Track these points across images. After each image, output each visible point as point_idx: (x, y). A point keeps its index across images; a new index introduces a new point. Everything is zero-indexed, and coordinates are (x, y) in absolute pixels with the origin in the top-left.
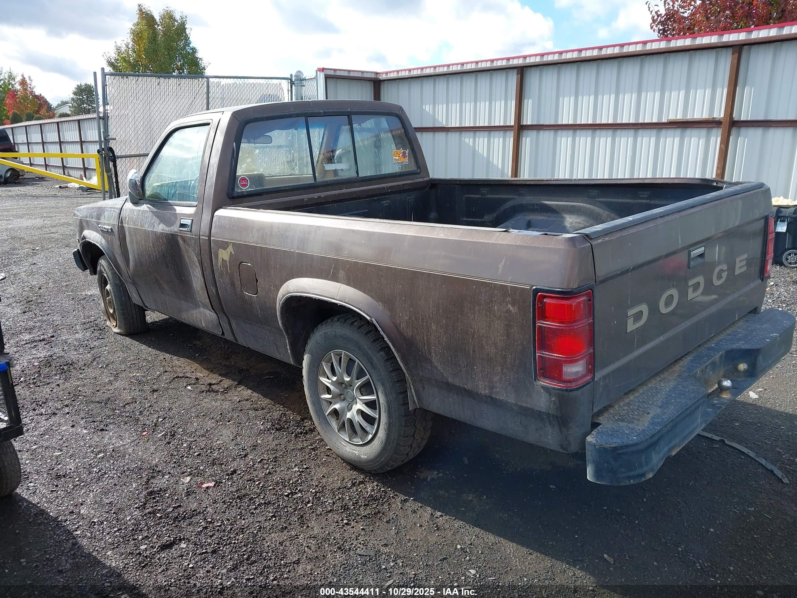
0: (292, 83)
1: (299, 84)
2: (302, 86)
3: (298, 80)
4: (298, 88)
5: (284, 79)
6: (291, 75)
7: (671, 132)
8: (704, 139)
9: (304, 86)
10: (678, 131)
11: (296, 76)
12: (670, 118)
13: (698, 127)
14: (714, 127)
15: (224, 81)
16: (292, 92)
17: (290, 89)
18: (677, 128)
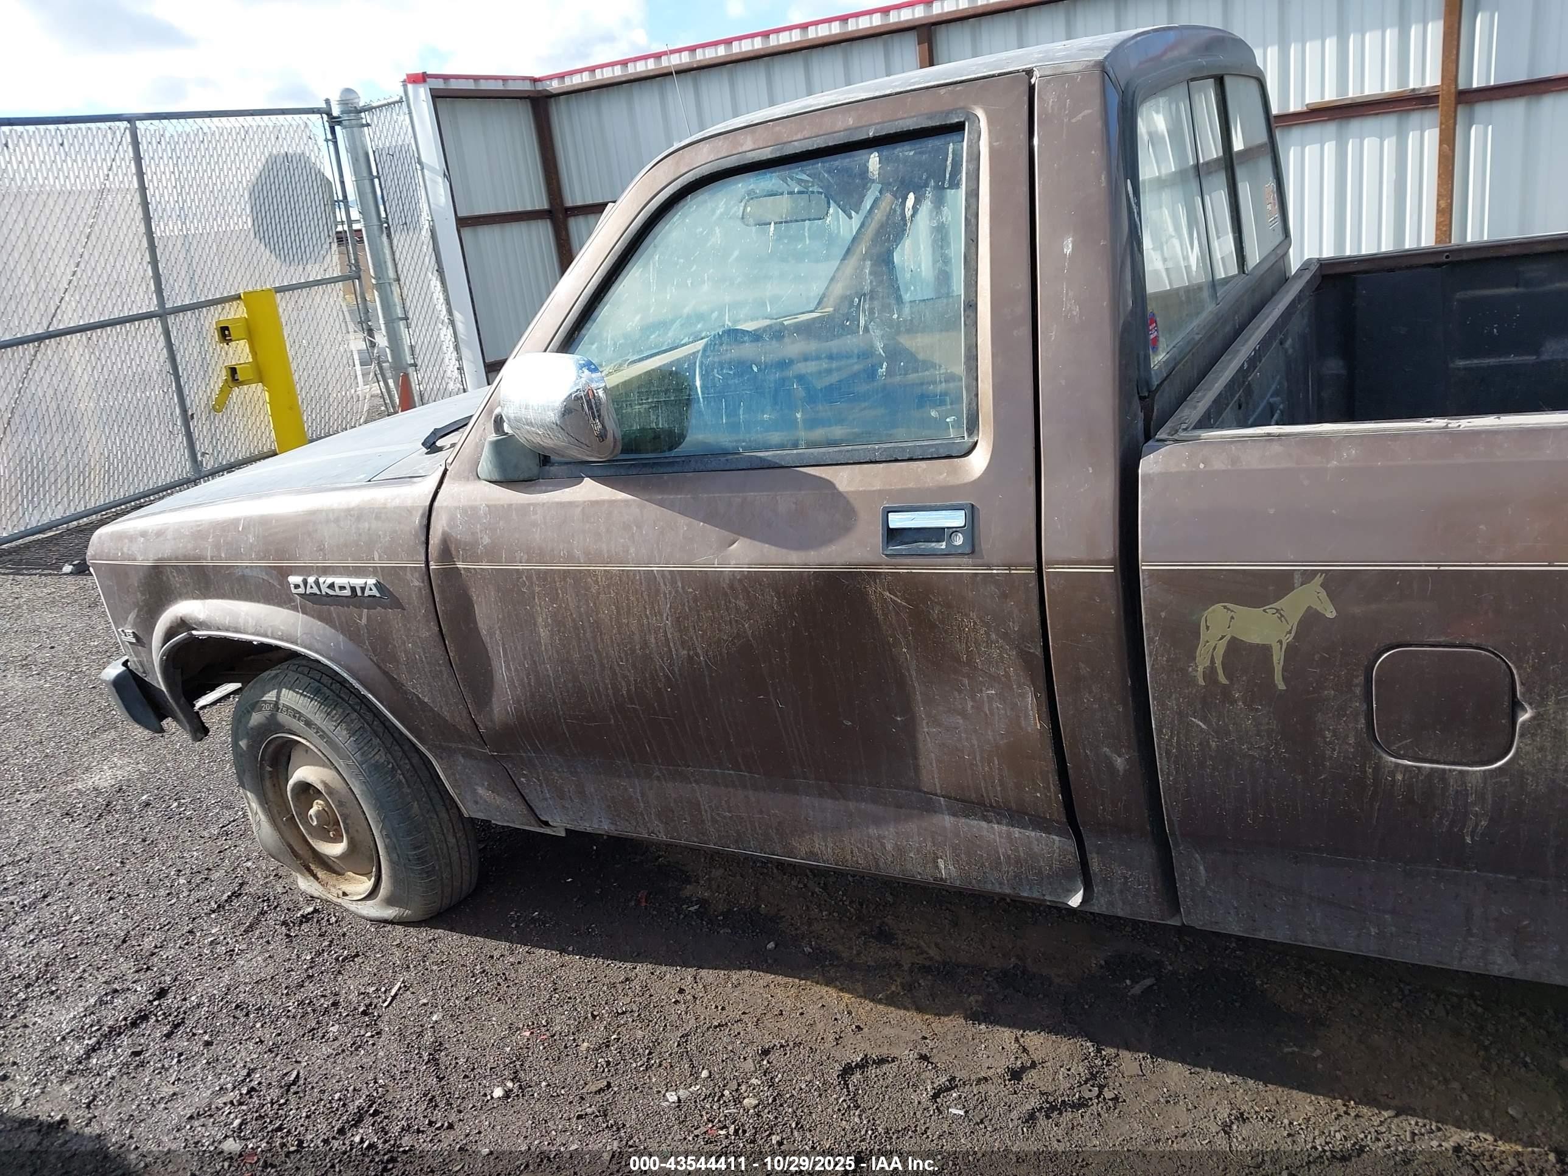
0: (334, 122)
1: (354, 122)
2: (363, 126)
3: (349, 112)
4: (352, 133)
5: (312, 111)
6: (327, 101)
7: (1313, 131)
8: (1394, 139)
9: (368, 125)
10: (1331, 128)
11: (343, 102)
12: (1307, 102)
13: (1377, 114)
14: (1414, 110)
15: (171, 127)
16: (335, 143)
17: (329, 137)
18: (1328, 120)
